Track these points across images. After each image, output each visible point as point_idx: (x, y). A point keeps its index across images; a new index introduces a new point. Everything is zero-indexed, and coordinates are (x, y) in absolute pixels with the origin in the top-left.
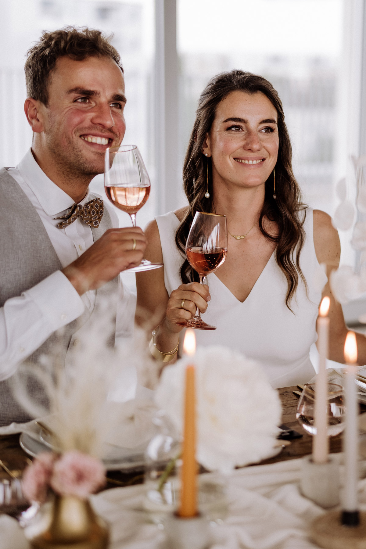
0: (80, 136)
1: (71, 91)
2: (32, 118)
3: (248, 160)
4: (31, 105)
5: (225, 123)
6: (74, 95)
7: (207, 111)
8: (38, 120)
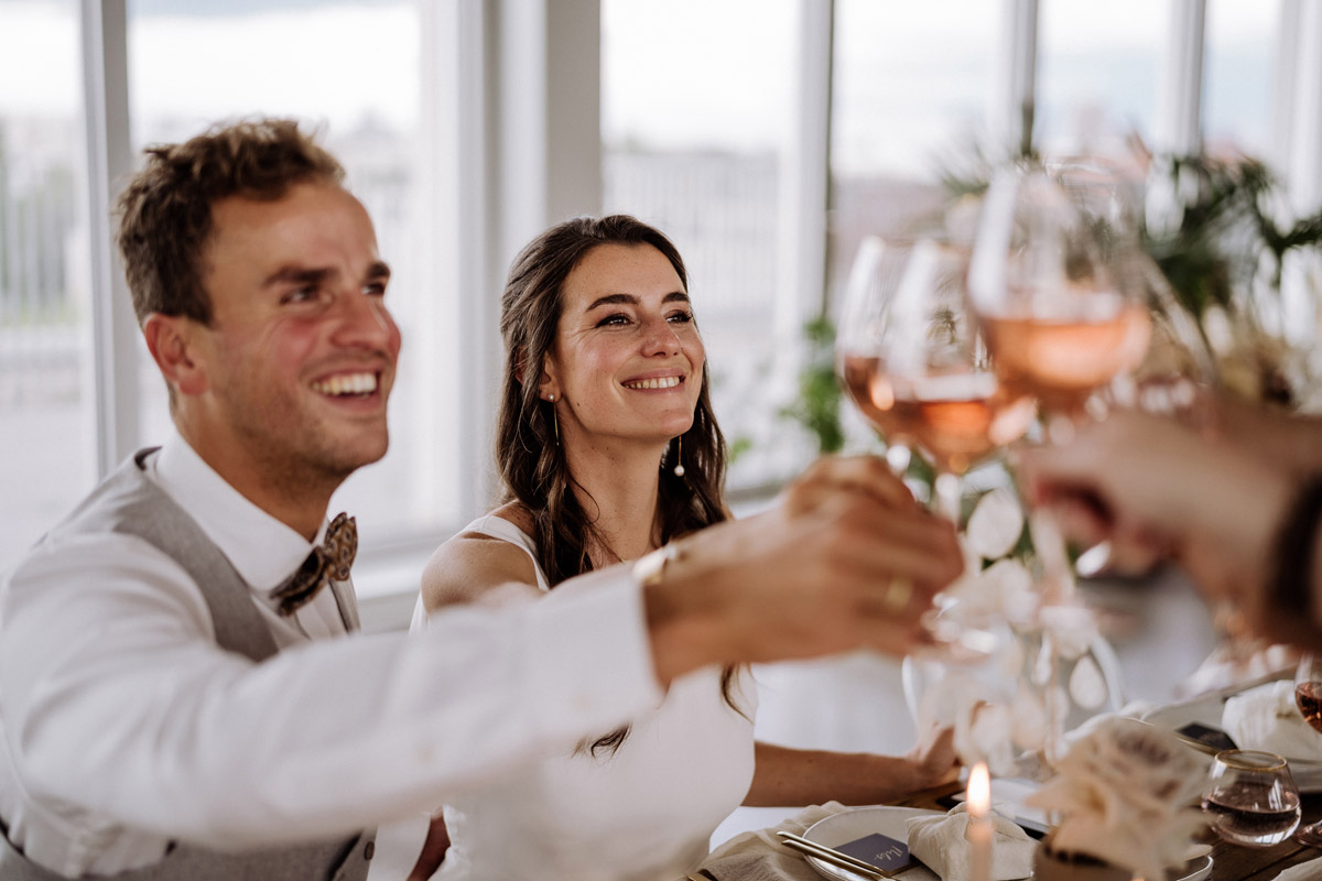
0: (311, 385)
1: (271, 280)
2: (173, 361)
3: (657, 378)
4: (163, 330)
5: (591, 312)
6: (279, 289)
7: (542, 302)
8: (190, 364)
